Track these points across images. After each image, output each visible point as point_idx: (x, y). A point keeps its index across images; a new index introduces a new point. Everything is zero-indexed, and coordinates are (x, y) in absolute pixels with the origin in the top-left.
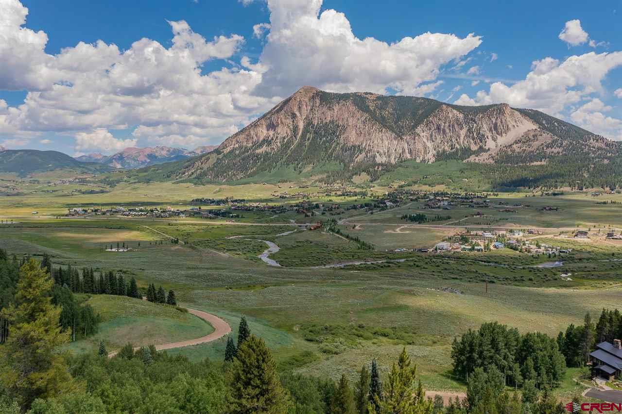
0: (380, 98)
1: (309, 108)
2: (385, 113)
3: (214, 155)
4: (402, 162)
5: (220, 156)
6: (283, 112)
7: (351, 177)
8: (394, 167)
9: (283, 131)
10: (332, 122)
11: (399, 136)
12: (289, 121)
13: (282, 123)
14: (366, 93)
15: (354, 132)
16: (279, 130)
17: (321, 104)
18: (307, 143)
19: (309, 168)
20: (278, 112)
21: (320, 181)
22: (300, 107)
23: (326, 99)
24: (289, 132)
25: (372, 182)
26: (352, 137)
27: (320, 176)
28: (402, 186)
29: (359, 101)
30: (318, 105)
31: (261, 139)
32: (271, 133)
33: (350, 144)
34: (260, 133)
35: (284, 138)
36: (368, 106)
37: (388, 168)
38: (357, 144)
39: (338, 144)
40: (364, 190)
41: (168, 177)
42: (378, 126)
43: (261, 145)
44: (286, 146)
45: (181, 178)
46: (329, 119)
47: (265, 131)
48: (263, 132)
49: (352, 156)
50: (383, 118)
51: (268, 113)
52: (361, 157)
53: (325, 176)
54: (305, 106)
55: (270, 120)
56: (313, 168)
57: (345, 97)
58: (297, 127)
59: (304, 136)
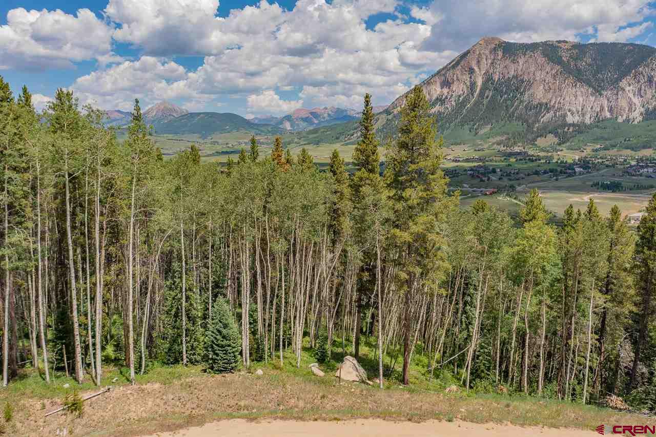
0: (576, 46)
1: (490, 61)
2: (582, 65)
3: (384, 116)
4: (599, 122)
5: (390, 117)
6: (459, 67)
7: (535, 140)
8: (589, 127)
9: (459, 89)
10: (515, 77)
11: (598, 91)
12: (466, 77)
13: (458, 80)
14: (559, 42)
15: (542, 87)
16: (454, 87)
17: (503, 56)
18: (485, 102)
19: (486, 129)
20: (454, 67)
21: (499, 144)
22: (479, 62)
23: (510, 50)
24: (465, 90)
25: (559, 144)
26: (539, 94)
27: (499, 138)
28: (597, 150)
29: (550, 51)
30: (499, 57)
31: (434, 98)
32: (445, 91)
33: (535, 103)
34: (433, 92)
35: (460, 96)
36: (561, 57)
37: (580, 128)
38: (544, 101)
39: (521, 102)
40: (550, 154)
41: (337, 138)
42: (571, 79)
43: (434, 104)
44: (461, 105)
45: (349, 139)
46: (512, 73)
47: (439, 90)
48: (436, 90)
49: (537, 114)
50: (579, 70)
51: (443, 69)
52: (549, 116)
53: (504, 138)
54: (484, 60)
55: (444, 77)
56: (491, 129)
57: (534, 47)
58: (475, 83)
59: (482, 94)
